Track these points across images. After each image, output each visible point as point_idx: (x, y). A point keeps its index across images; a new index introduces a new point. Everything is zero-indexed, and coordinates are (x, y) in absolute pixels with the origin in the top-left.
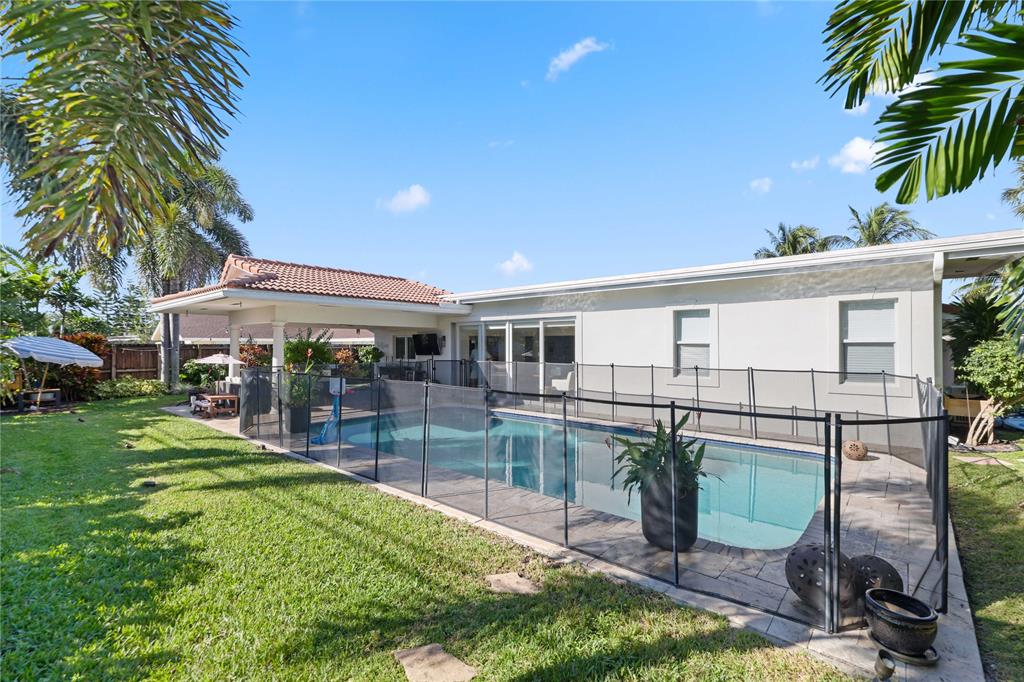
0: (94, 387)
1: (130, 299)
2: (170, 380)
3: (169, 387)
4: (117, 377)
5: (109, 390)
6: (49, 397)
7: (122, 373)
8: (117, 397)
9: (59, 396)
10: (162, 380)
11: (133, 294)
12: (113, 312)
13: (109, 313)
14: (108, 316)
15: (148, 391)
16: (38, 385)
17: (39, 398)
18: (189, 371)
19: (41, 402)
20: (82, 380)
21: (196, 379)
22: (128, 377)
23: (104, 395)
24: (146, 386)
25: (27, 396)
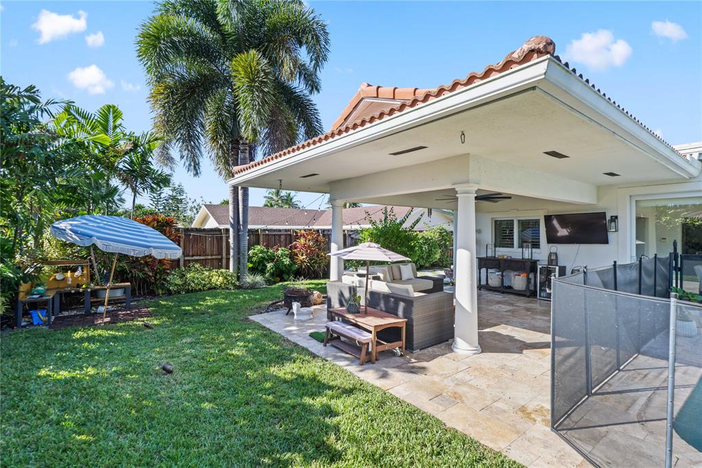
0: (165, 279)
1: (173, 198)
2: (239, 269)
3: (238, 278)
4: (185, 266)
5: (180, 283)
6: (119, 294)
7: (189, 260)
8: (188, 291)
9: (129, 292)
10: (231, 270)
11: (175, 194)
12: (162, 207)
13: (159, 208)
14: (159, 210)
15: (218, 283)
16: (106, 278)
17: (107, 295)
18: (254, 259)
19: (109, 301)
20: (153, 270)
21: (260, 268)
22: (197, 266)
23: (176, 289)
24: (217, 279)
25: (94, 293)
